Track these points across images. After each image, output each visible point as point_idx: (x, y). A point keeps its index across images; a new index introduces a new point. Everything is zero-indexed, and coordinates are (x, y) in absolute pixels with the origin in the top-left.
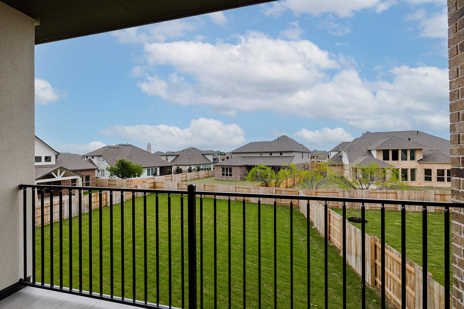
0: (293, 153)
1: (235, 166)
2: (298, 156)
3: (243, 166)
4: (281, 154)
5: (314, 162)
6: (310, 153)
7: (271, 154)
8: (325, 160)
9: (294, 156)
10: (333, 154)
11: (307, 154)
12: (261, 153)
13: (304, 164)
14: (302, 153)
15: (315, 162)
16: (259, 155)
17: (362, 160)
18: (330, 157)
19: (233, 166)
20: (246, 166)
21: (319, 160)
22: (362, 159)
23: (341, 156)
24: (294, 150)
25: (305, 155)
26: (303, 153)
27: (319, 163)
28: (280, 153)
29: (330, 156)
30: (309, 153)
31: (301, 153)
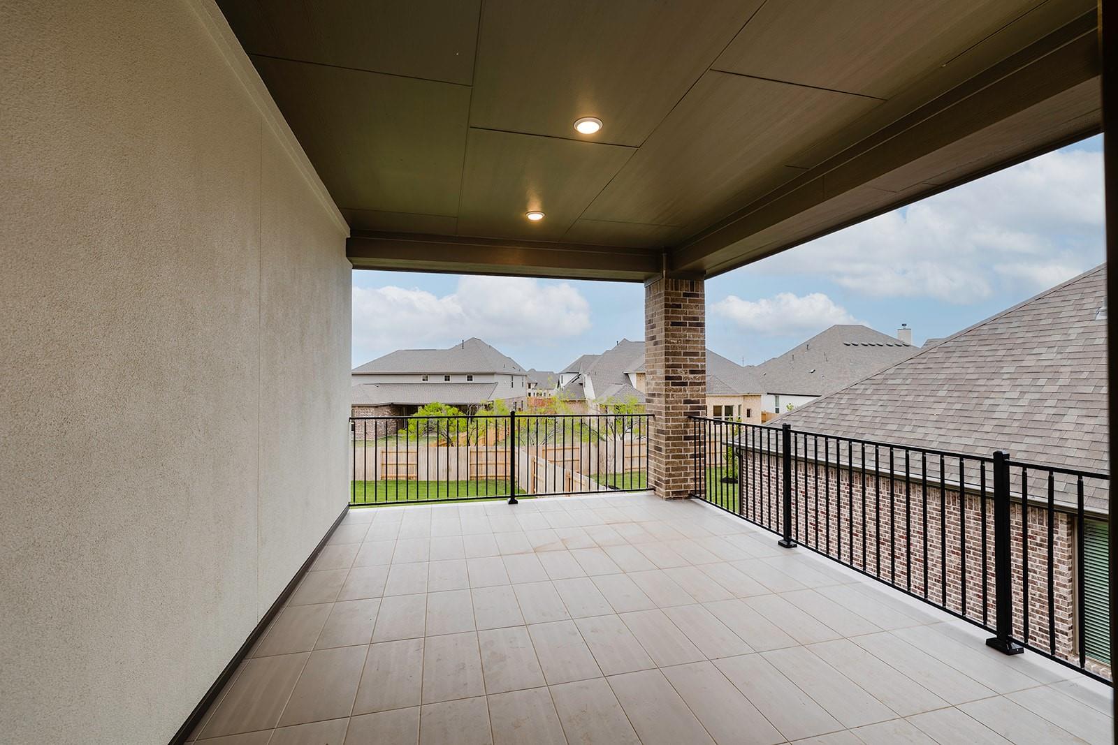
0: (495, 376)
1: (362, 407)
2: (503, 382)
3: (384, 406)
4: (470, 377)
5: (530, 394)
6: (526, 376)
7: (447, 378)
8: (550, 392)
9: (496, 383)
10: (567, 379)
11: (521, 377)
12: (426, 376)
13: (515, 401)
14: (512, 376)
15: (532, 395)
16: (419, 380)
17: (615, 392)
18: (562, 385)
19: (359, 407)
20: (390, 405)
21: (541, 391)
22: (615, 389)
23: (582, 384)
24: (497, 371)
25: (517, 381)
26: (514, 377)
27: (539, 397)
28: (468, 377)
29: (560, 382)
30: (524, 377)
31: (510, 377)
